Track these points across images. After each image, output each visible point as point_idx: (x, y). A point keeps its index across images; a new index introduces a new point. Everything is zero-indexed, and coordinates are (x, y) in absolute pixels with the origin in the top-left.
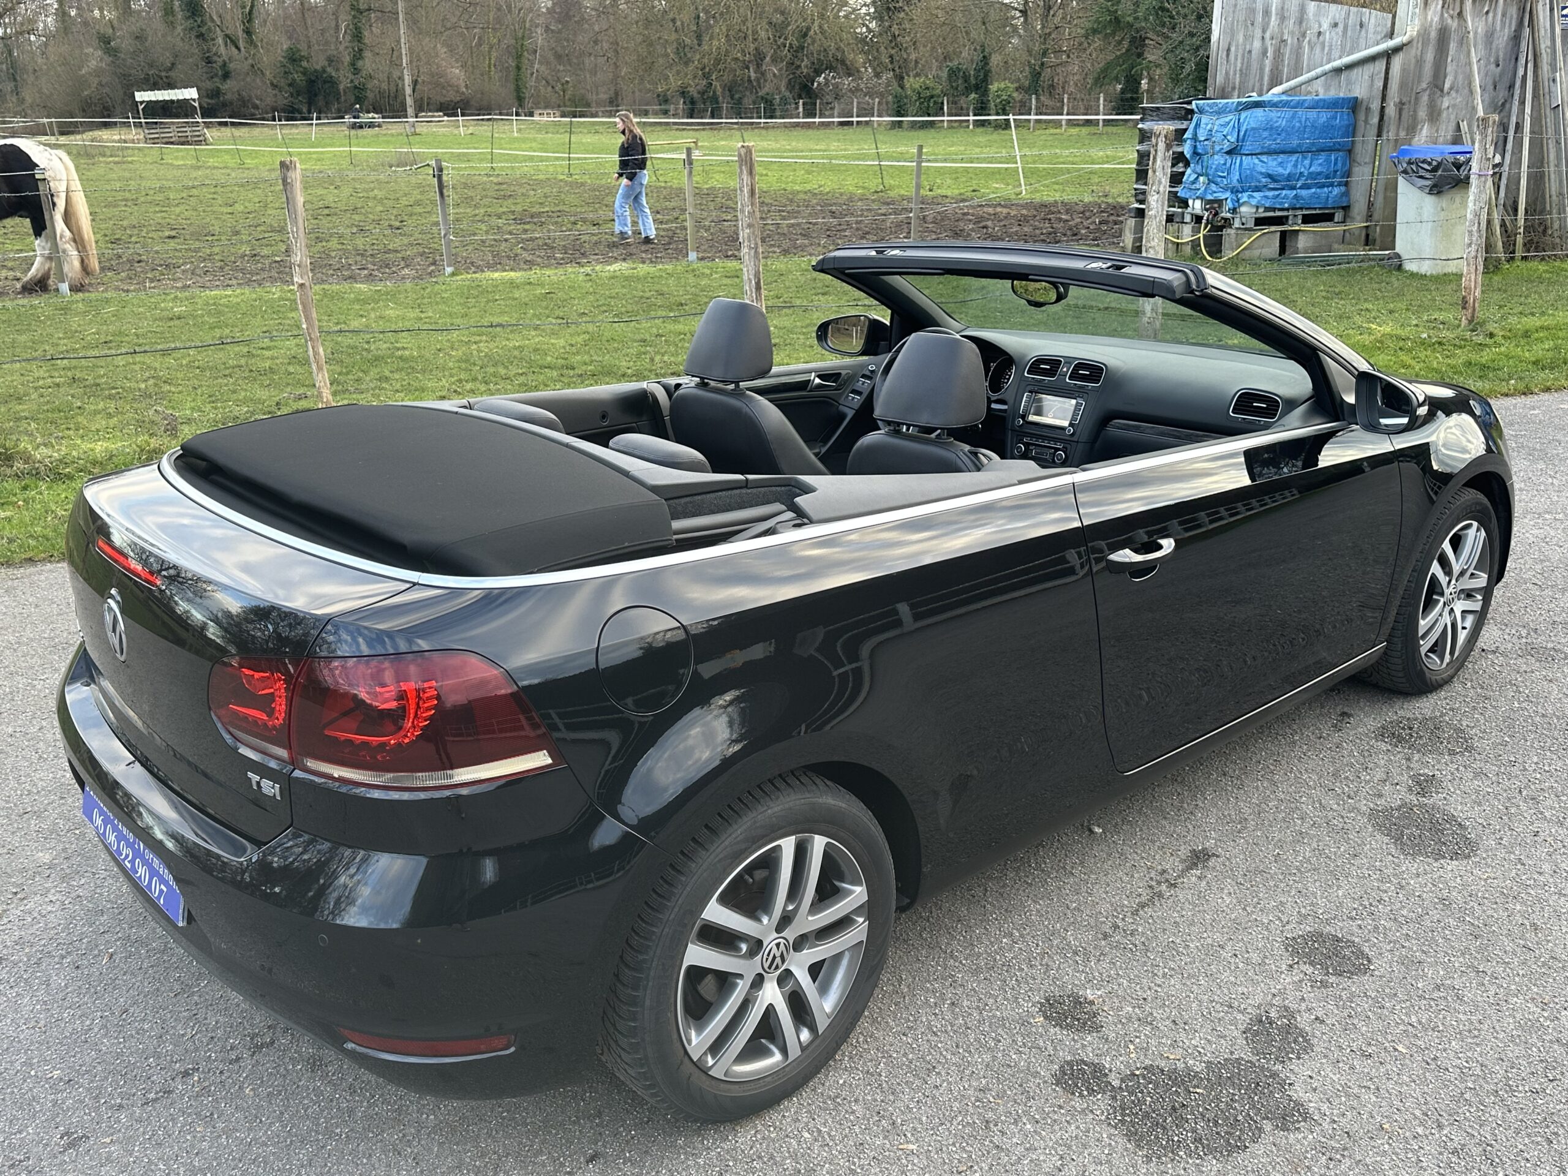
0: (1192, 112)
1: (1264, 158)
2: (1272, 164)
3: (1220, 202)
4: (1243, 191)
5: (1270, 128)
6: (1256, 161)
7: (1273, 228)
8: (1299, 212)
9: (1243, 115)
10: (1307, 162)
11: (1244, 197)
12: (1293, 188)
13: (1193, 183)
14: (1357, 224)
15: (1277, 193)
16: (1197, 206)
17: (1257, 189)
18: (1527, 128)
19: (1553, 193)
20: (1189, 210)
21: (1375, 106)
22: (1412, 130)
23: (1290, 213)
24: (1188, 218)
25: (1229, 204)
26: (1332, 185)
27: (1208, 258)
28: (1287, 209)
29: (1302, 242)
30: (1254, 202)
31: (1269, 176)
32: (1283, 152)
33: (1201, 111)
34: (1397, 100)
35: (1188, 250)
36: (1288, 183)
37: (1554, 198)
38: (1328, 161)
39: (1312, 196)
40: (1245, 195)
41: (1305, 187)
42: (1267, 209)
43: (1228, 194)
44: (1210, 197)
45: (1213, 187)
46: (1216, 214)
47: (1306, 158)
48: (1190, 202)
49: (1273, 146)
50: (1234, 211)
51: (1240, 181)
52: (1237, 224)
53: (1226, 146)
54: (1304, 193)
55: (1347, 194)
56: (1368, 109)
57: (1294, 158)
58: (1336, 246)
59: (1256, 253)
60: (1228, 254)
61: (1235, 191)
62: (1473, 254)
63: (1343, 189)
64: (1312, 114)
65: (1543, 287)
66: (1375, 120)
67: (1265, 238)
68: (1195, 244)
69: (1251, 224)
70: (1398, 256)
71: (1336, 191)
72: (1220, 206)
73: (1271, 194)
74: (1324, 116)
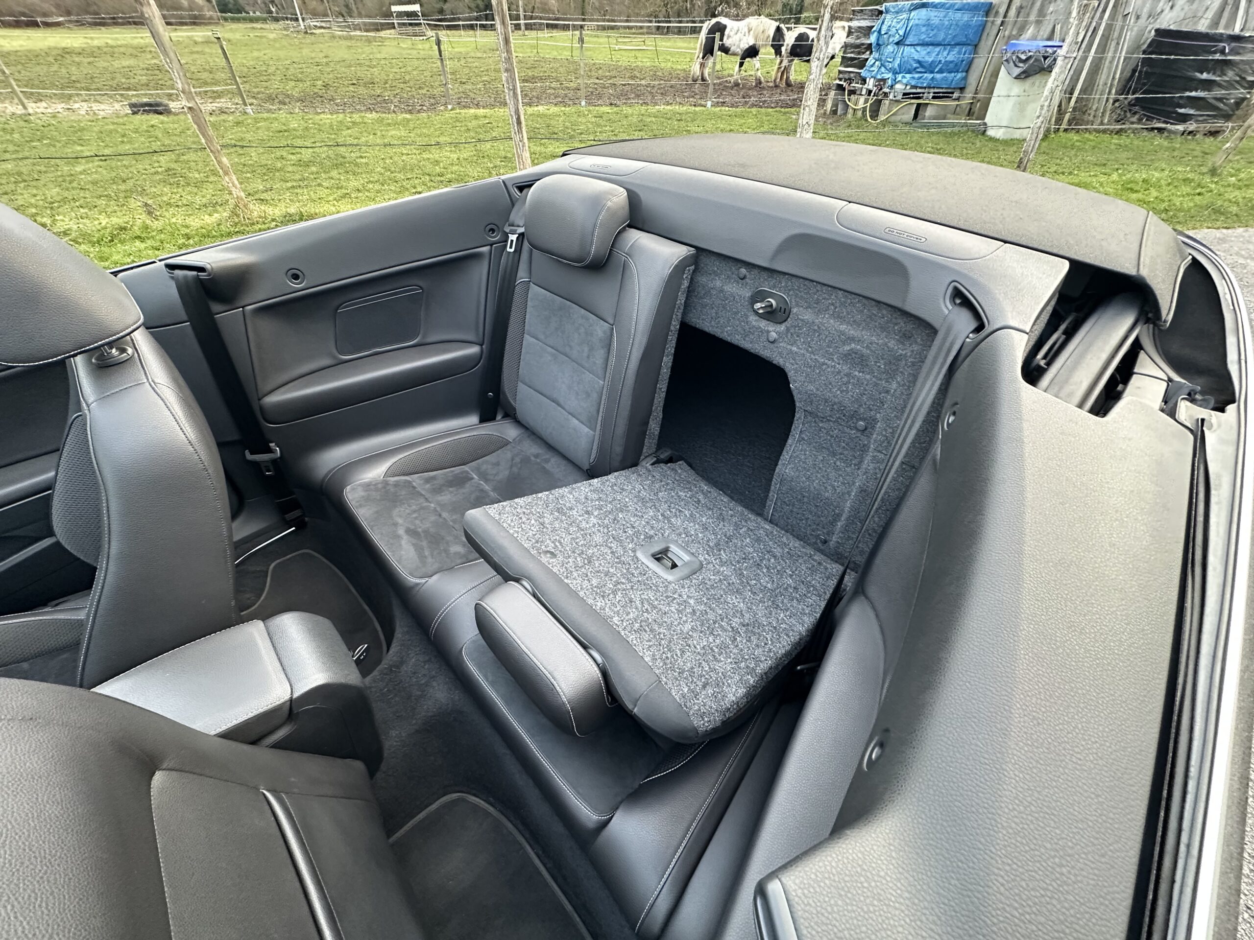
0: (881, 12)
1: (918, 48)
2: (921, 54)
3: (884, 80)
4: (900, 73)
5: (928, 24)
6: (913, 50)
7: (913, 101)
8: (932, 90)
9: (913, 13)
10: (945, 53)
11: (899, 77)
12: (932, 72)
13: (872, 66)
14: (965, 102)
15: (921, 75)
16: (871, 84)
17: (909, 72)
18: (1100, 32)
19: (1101, 83)
20: (866, 86)
21: (1002, 11)
22: (1022, 29)
23: (927, 90)
24: (864, 92)
25: (890, 82)
26: (958, 72)
27: (869, 120)
28: (925, 88)
29: (929, 112)
30: (905, 81)
31: (919, 62)
32: (932, 44)
33: (887, 11)
34: (1018, 4)
35: (860, 113)
36: (929, 68)
37: (1100, 87)
38: (959, 53)
39: (942, 79)
40: (901, 75)
41: (941, 71)
42: (913, 87)
43: (890, 75)
44: (879, 77)
45: (883, 69)
46: (881, 89)
47: (945, 49)
48: (868, 80)
49: (927, 39)
50: (892, 87)
51: (900, 66)
52: (891, 97)
53: (897, 38)
54: (938, 76)
55: (965, 78)
56: (997, 12)
57: (937, 49)
58: (949, 116)
59: (898, 118)
60: (882, 117)
61: (895, 73)
62: (1039, 124)
63: (964, 74)
64: (958, 15)
65: (1073, 152)
66: (999, 21)
67: (906, 108)
68: (864, 109)
69: (900, 97)
70: (985, 124)
71: (959, 75)
72: (884, 84)
73: (917, 76)
74: (965, 17)
